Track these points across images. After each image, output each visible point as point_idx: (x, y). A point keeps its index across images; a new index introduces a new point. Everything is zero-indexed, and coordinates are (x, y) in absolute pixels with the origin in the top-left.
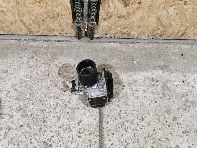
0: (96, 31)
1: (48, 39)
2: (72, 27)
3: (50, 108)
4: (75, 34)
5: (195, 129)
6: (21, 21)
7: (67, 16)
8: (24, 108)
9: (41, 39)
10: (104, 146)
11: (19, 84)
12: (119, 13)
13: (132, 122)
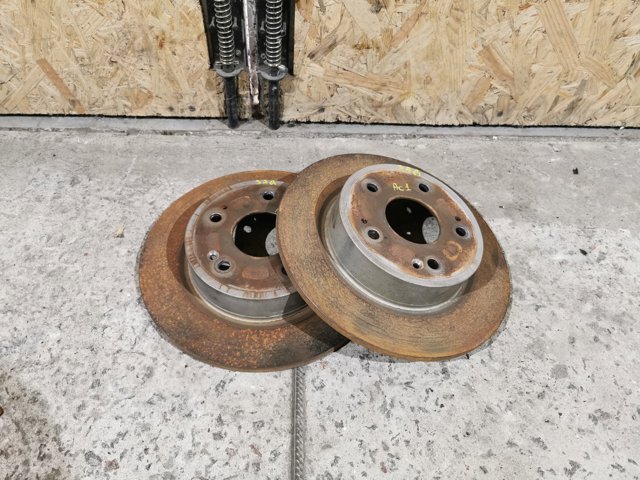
0: (286, 96)
1: (131, 126)
2: (209, 85)
3: (121, 338)
4: (220, 110)
5: (633, 405)
6: (42, 63)
7: (190, 46)
8: (30, 340)
9: (107, 127)
10: (308, 466)
11: (20, 262)
12: (358, 33)
13: (407, 383)
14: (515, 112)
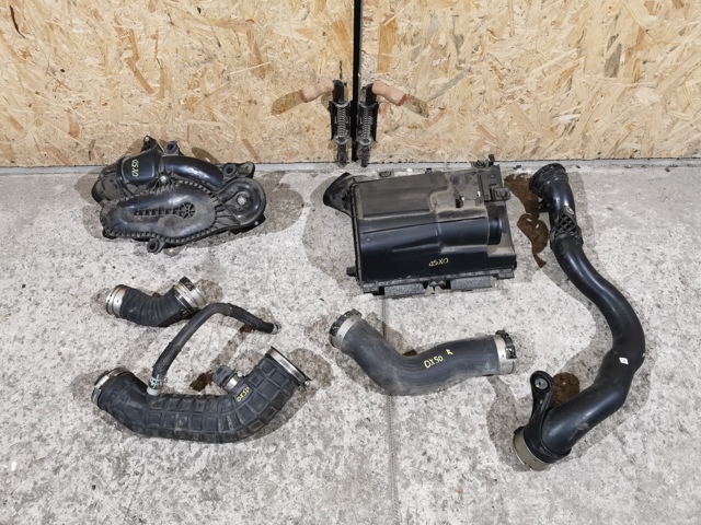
0: (372, 152)
2: (330, 147)
4: (334, 158)
6: (245, 141)
7: (322, 130)
12: (411, 122)
14: (501, 155)
